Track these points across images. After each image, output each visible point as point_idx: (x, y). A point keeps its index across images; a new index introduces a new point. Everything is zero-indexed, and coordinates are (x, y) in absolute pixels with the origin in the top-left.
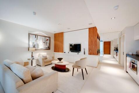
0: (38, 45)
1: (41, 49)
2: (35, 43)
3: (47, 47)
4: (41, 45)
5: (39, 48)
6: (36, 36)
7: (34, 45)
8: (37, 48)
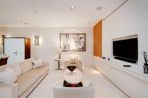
0: (69, 45)
1: (73, 50)
2: (66, 44)
3: (81, 48)
4: (73, 45)
5: (70, 49)
6: (66, 35)
7: (65, 46)
8: (69, 49)
